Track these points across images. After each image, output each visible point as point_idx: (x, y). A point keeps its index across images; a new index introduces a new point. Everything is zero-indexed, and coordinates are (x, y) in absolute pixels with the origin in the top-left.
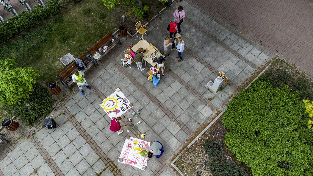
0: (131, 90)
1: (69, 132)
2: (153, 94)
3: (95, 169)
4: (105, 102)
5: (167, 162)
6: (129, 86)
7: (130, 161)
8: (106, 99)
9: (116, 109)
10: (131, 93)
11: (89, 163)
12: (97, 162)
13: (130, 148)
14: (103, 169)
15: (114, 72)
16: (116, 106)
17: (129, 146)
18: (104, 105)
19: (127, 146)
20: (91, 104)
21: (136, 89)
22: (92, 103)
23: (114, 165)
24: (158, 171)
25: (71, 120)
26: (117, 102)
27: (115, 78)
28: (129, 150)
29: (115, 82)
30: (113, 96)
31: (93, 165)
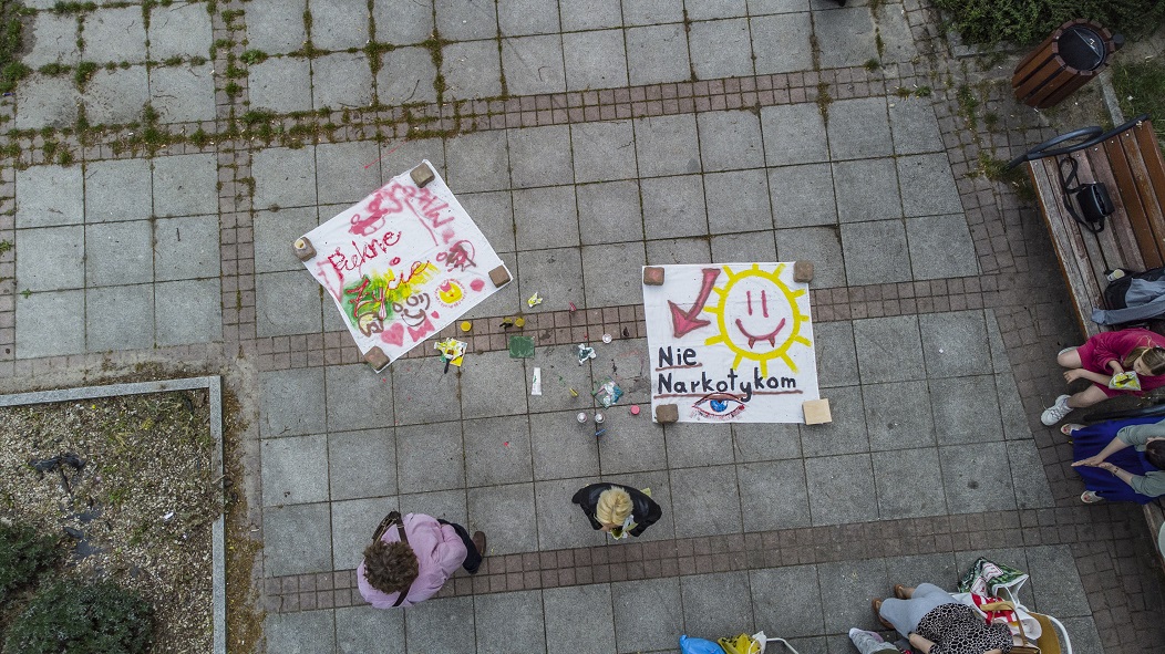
0: (762, 485)
1: (745, 36)
2: (643, 586)
3: (474, 49)
4: (791, 297)
5: (242, 368)
6: (800, 496)
7: (386, 211)
8: (806, 310)
9: (706, 323)
10: (742, 471)
11: (525, 39)
12: (498, 75)
13: (445, 248)
14: (447, 81)
15: (966, 479)
16: (723, 337)
17: (457, 255)
18: (774, 278)
19: (466, 247)
20: (833, 221)
21: (751, 519)
22: (835, 227)
23: (426, 135)
24: (239, 299)
25: (812, 79)
26: (740, 355)
27: (915, 453)
28: (440, 239)
29: (882, 434)
30: (800, 360)
31: (500, 48)
